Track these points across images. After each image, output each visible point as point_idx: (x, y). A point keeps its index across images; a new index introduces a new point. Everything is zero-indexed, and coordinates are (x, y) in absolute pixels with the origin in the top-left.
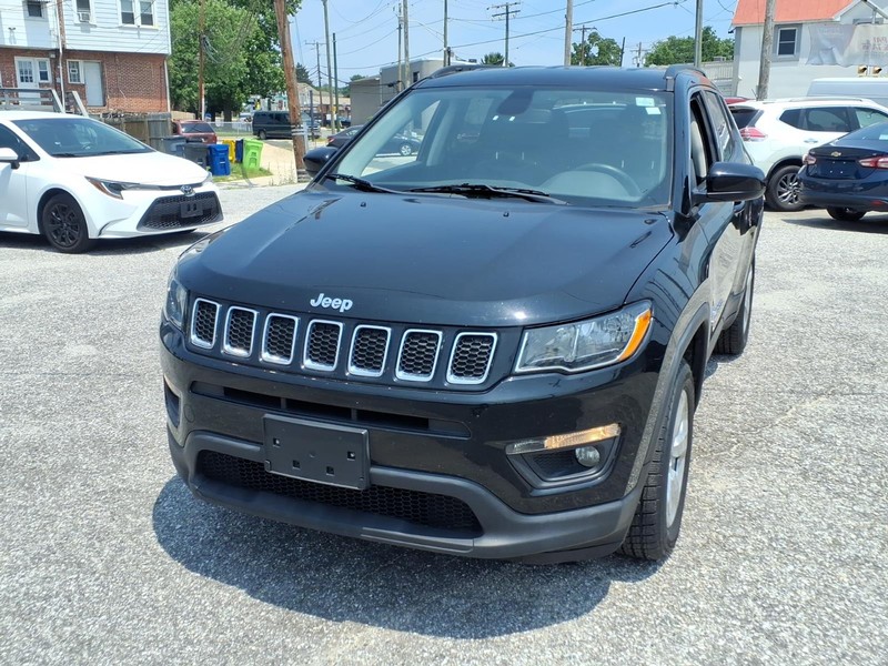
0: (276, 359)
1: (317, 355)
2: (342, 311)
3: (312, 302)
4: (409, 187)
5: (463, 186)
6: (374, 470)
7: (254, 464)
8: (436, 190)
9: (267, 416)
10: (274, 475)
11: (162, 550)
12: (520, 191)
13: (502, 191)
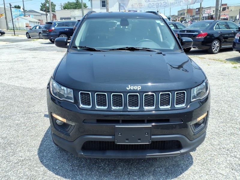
0: (117, 108)
1: (131, 105)
2: (138, 90)
3: (127, 88)
4: (109, 49)
5: (126, 48)
6: (152, 137)
7: (111, 142)
8: (118, 49)
9: (117, 126)
10: (118, 144)
11: (60, 177)
12: (143, 48)
13: (138, 48)
